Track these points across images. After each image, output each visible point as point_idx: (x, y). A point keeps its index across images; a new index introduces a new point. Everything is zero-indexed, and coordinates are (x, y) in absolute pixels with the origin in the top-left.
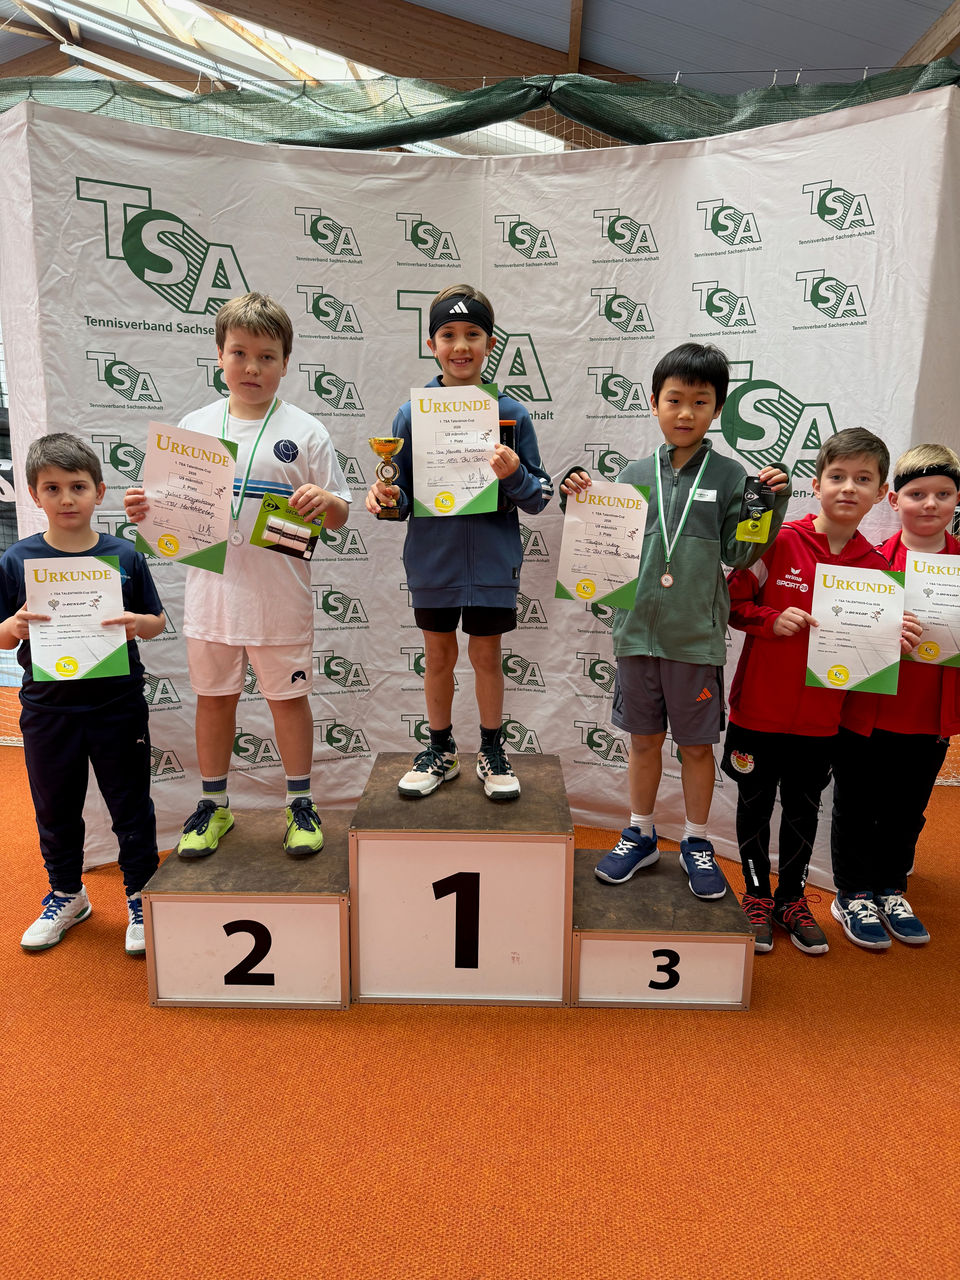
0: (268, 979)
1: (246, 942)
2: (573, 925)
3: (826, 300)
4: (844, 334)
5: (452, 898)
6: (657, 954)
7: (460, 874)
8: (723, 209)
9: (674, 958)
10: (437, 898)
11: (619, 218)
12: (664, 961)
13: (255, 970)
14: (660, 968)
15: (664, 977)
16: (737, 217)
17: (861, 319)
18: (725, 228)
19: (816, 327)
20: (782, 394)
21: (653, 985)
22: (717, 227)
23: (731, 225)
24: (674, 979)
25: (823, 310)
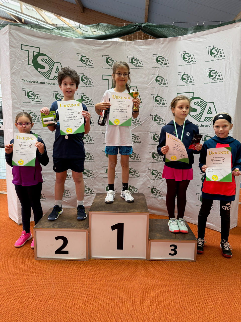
0: (67, 252)
1: (61, 242)
2: (149, 238)
3: (213, 76)
4: (217, 85)
5: (116, 231)
6: (171, 246)
7: (118, 224)
8: (186, 54)
9: (176, 247)
10: (112, 230)
11: (159, 56)
12: (173, 248)
13: (63, 250)
14: (172, 250)
15: (173, 252)
16: (189, 56)
17: (222, 81)
18: (186, 58)
19: (210, 83)
20: (201, 100)
21: (170, 254)
22: (184, 58)
23: (188, 58)
24: (176, 253)
25: (212, 79)
